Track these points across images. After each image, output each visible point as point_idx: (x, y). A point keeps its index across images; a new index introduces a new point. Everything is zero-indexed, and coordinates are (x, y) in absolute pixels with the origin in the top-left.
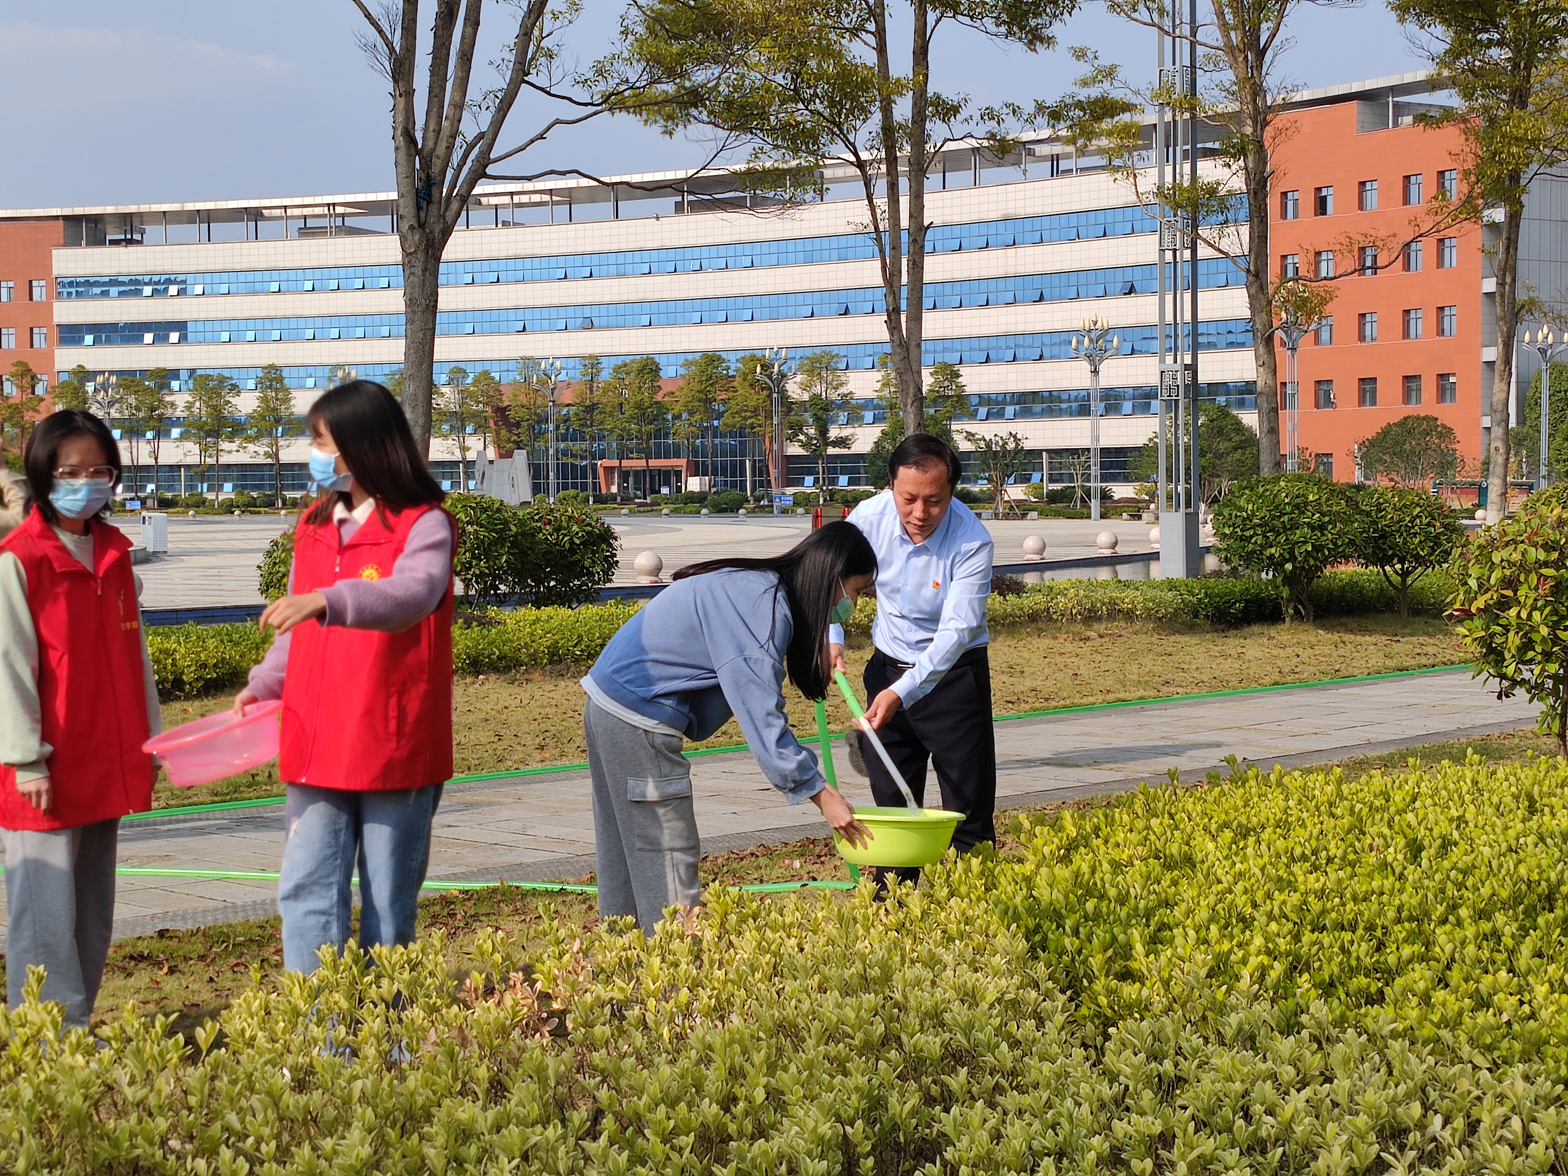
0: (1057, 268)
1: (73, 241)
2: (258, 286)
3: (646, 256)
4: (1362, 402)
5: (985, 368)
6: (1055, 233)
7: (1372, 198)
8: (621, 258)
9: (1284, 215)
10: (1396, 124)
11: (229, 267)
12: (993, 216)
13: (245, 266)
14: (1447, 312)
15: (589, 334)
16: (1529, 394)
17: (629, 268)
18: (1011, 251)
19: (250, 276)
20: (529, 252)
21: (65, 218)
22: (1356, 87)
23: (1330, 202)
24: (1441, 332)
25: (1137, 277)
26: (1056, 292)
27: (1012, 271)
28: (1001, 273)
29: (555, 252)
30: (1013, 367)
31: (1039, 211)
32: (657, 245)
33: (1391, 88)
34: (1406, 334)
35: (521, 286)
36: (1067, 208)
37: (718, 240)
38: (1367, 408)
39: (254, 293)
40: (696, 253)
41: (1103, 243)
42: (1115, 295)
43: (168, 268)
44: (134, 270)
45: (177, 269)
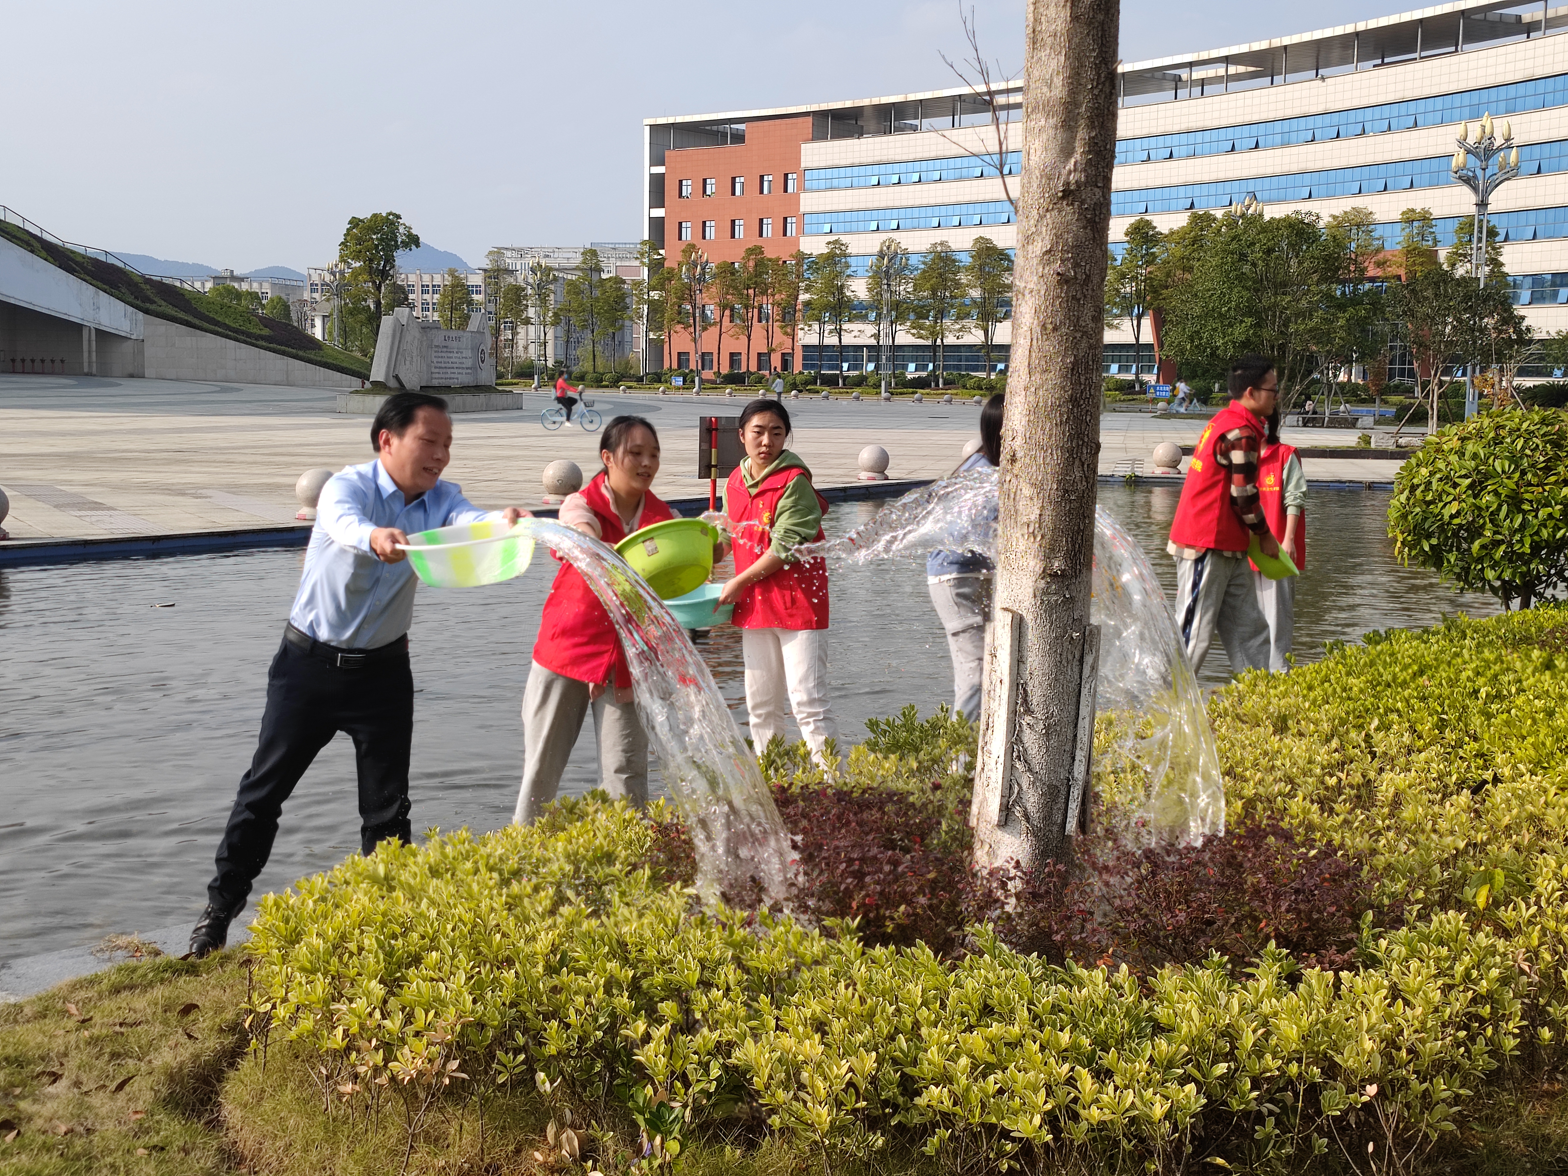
1: (819, 135)
3: (1310, 122)
8: (1288, 125)
17: (1294, 136)
21: (815, 113)
32: (1321, 109)
43: (891, 158)
44: (865, 160)
45: (898, 158)
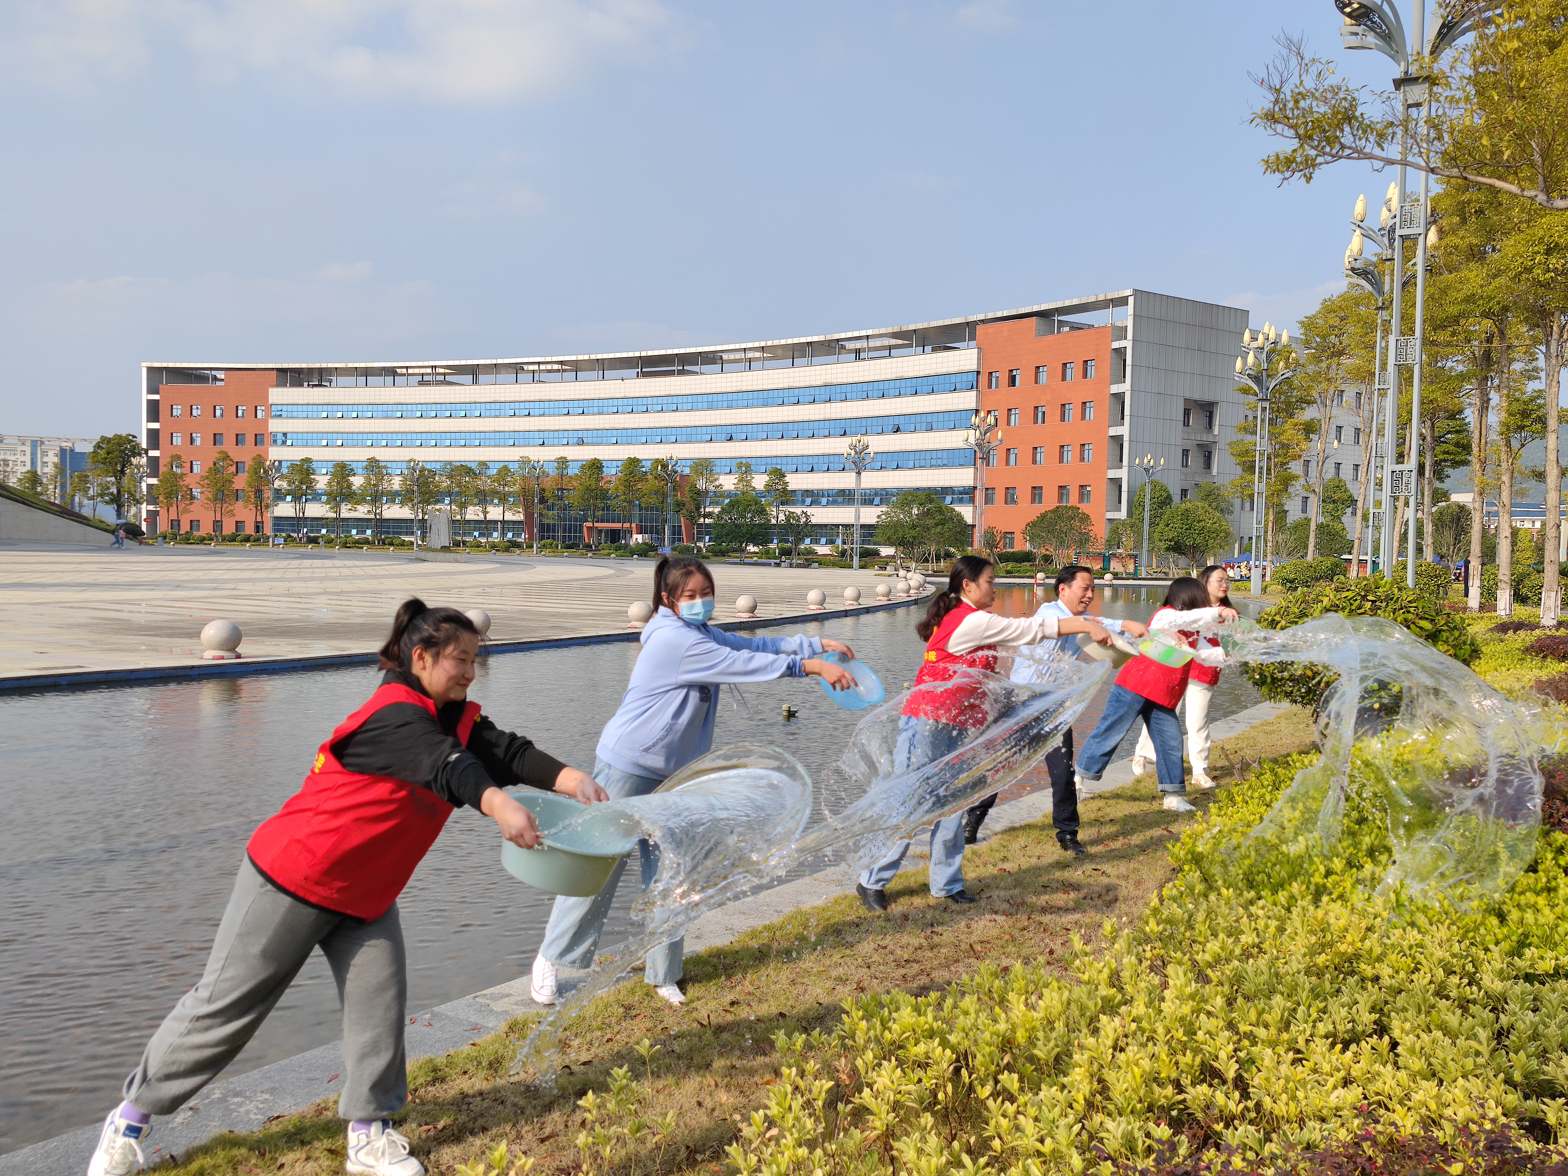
0: (854, 415)
1: (281, 384)
2: (390, 414)
3: (615, 402)
4: (1033, 501)
5: (811, 475)
6: (854, 395)
7: (1043, 377)
8: (601, 403)
9: (990, 387)
10: (1059, 331)
11: (373, 401)
12: (818, 383)
13: (382, 401)
14: (1086, 447)
15: (581, 448)
16: (1136, 499)
17: (605, 409)
18: (828, 405)
19: (385, 408)
20: (548, 398)
21: (278, 370)
22: (1036, 309)
23: (1018, 378)
24: (1082, 459)
25: (901, 421)
26: (854, 430)
27: (828, 417)
28: (821, 417)
29: (563, 398)
30: (827, 475)
31: (845, 381)
32: (622, 395)
33: (1057, 309)
34: (1061, 460)
35: (542, 418)
36: (861, 379)
37: (657, 394)
38: (1036, 505)
39: (387, 418)
40: (645, 401)
41: (882, 401)
42: (888, 433)
43: (337, 401)
44: (317, 402)
45: (342, 402)
